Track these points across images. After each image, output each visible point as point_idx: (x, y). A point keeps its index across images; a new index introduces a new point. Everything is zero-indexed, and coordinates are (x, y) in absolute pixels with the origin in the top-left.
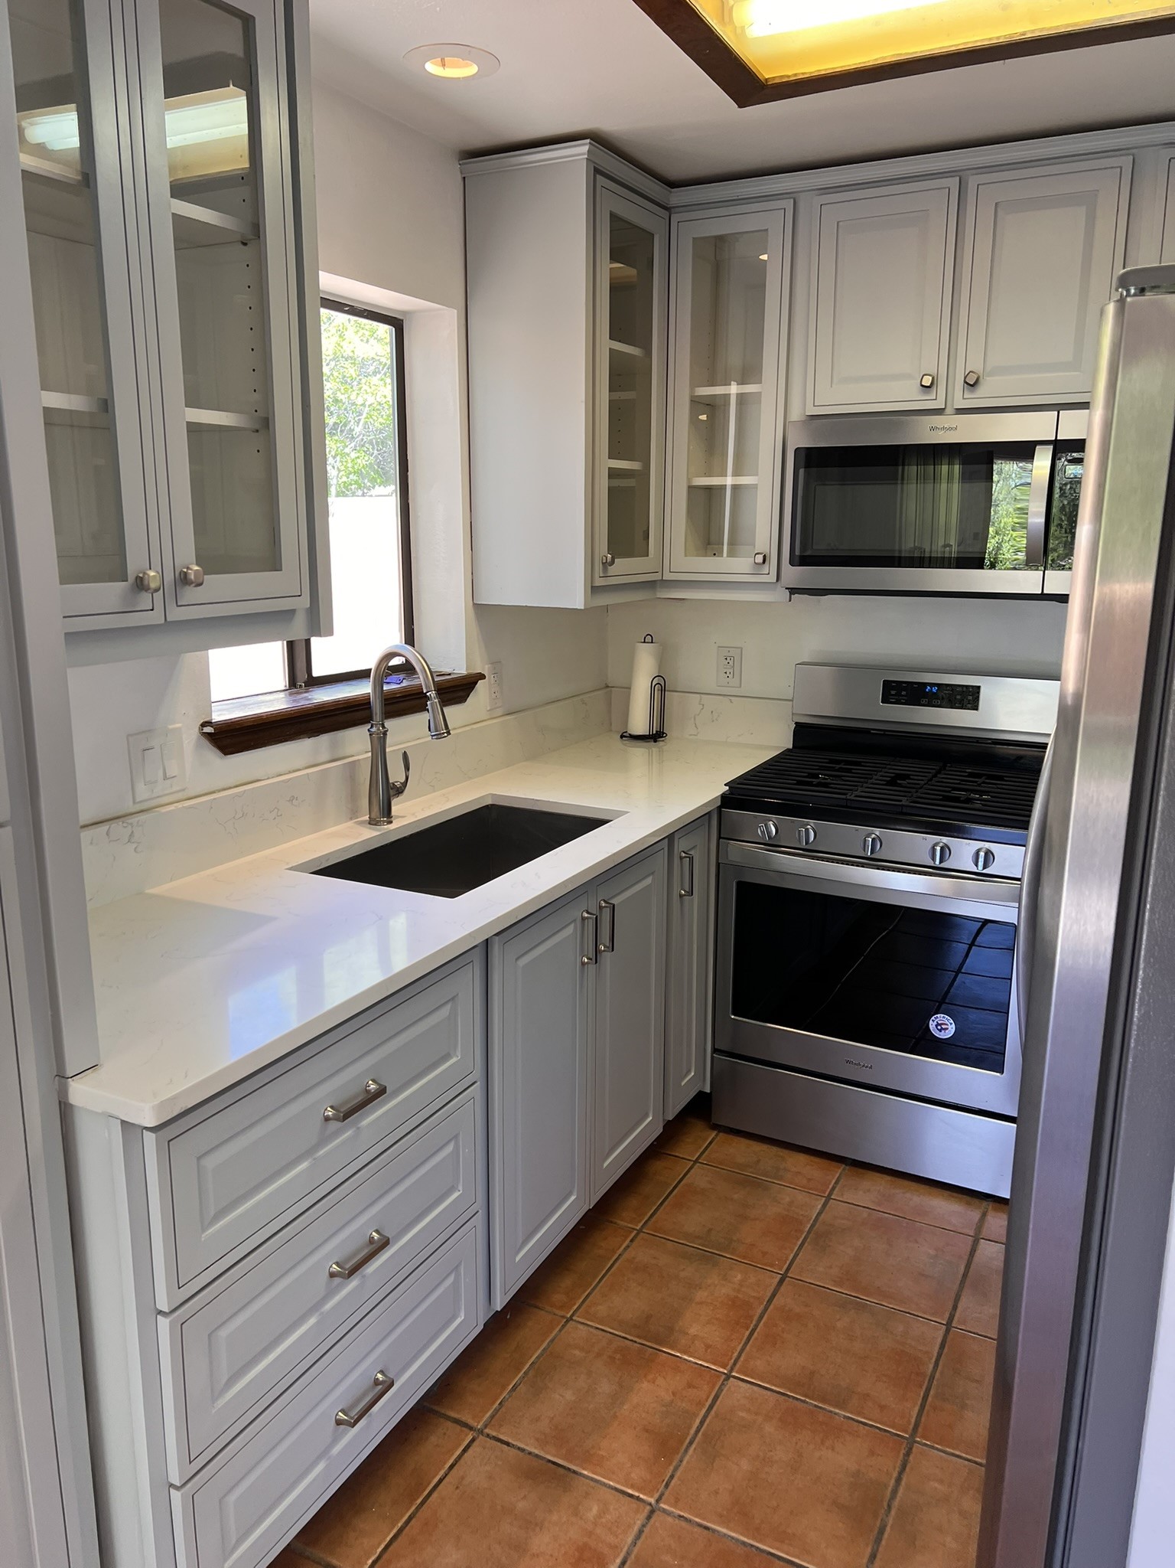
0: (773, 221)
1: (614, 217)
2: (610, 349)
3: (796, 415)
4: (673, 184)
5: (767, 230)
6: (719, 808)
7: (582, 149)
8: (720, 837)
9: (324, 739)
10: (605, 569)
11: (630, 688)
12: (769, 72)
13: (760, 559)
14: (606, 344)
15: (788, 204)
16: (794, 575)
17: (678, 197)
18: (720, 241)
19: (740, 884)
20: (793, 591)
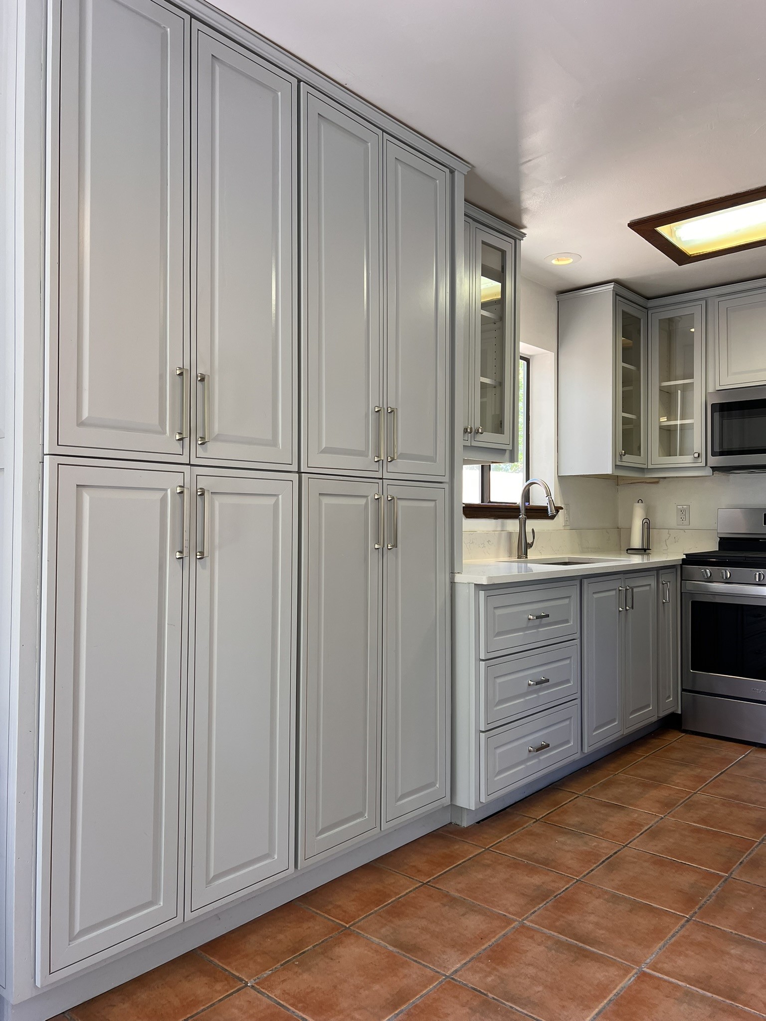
0: (697, 311)
1: (623, 312)
2: (623, 366)
3: (711, 390)
4: (648, 299)
5: (693, 314)
6: (681, 565)
7: (611, 286)
8: (682, 580)
9: (500, 521)
10: (621, 458)
11: (631, 529)
12: (691, 251)
13: (696, 455)
14: (621, 364)
15: (703, 303)
16: (715, 461)
17: (651, 303)
18: (670, 320)
19: (693, 602)
20: (714, 469)
